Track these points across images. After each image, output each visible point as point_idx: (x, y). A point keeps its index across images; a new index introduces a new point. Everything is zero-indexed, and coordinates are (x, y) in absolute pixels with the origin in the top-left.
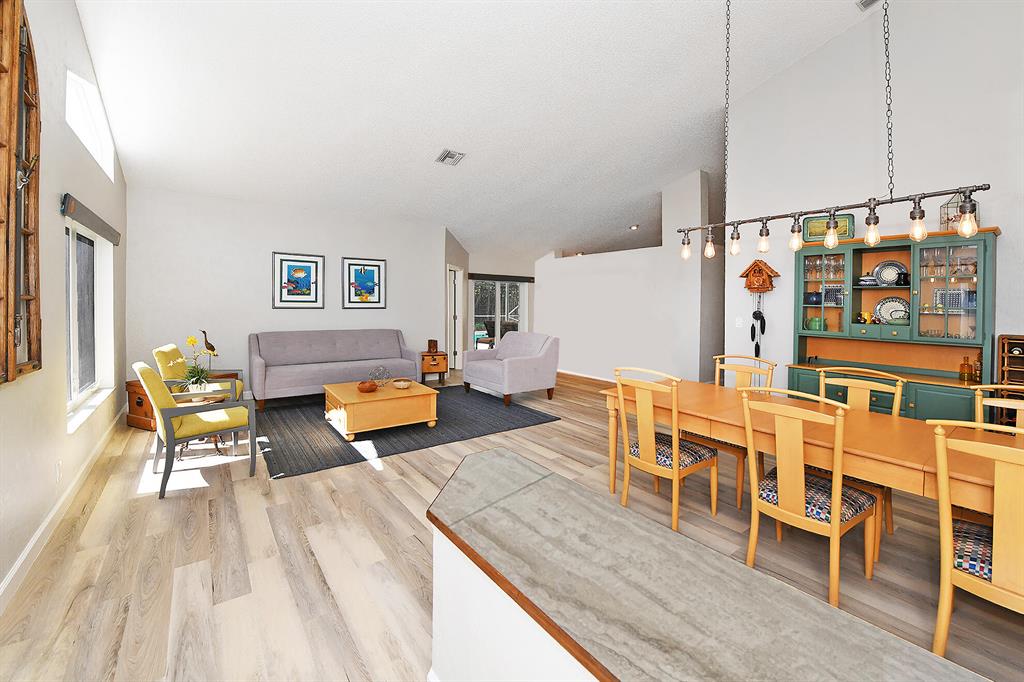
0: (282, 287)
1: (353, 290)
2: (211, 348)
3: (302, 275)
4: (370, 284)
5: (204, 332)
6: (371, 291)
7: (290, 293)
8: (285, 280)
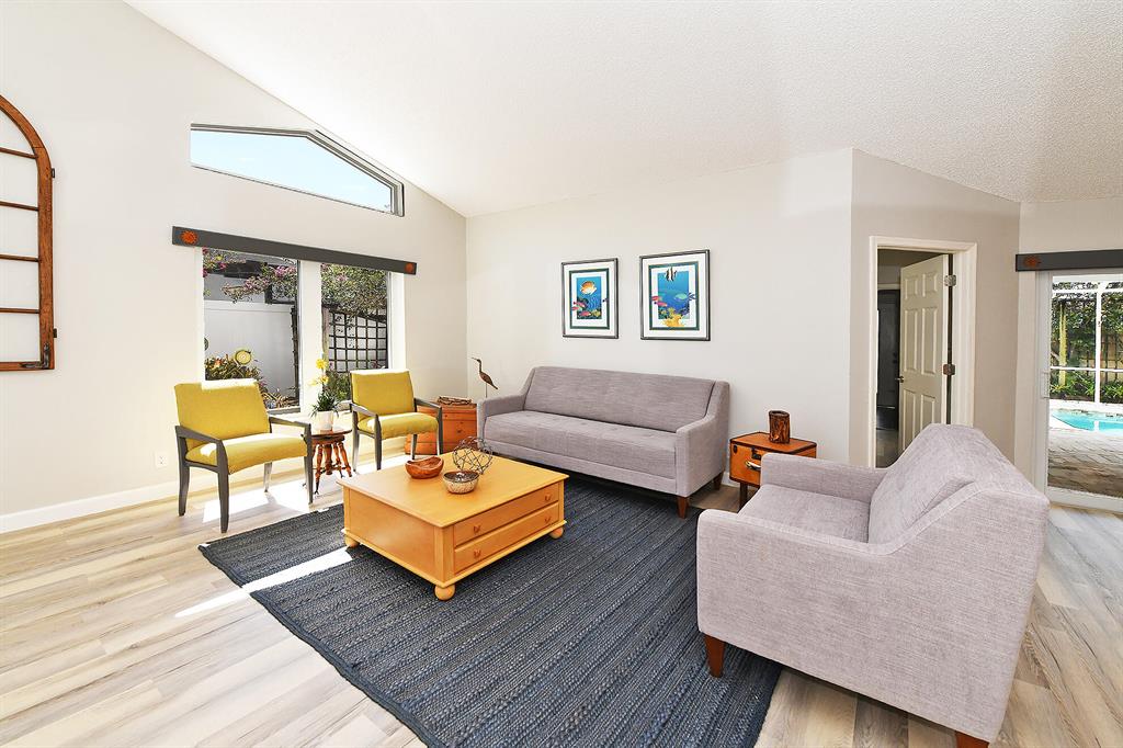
0: (571, 309)
1: (655, 308)
2: (487, 379)
3: (590, 290)
4: (682, 297)
5: (479, 361)
6: (683, 309)
7: (579, 315)
8: (574, 299)
